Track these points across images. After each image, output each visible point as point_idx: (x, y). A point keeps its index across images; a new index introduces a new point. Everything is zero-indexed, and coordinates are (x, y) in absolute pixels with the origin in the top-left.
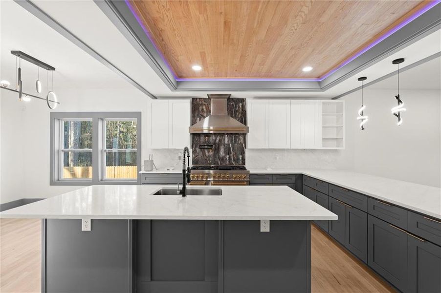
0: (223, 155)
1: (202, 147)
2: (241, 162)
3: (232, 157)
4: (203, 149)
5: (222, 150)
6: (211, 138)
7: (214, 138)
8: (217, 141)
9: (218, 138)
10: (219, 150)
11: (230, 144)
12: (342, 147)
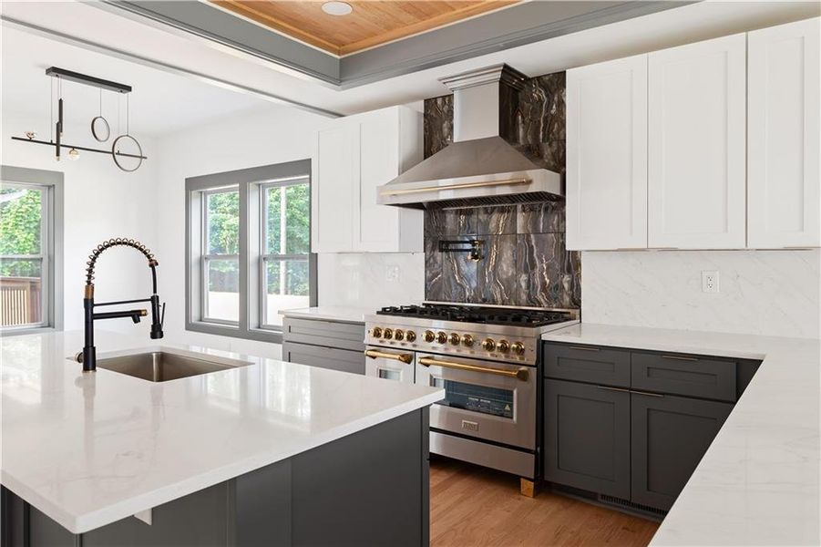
0: (511, 272)
1: (451, 247)
2: (567, 299)
3: (538, 281)
4: (451, 254)
5: (508, 255)
6: (474, 218)
7: (483, 217)
8: (492, 225)
9: (495, 217)
10: (499, 257)
11: (532, 236)
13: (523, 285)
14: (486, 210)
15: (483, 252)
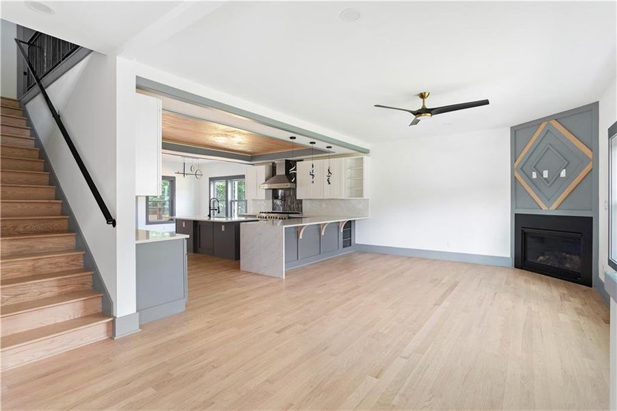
12: (362, 197)
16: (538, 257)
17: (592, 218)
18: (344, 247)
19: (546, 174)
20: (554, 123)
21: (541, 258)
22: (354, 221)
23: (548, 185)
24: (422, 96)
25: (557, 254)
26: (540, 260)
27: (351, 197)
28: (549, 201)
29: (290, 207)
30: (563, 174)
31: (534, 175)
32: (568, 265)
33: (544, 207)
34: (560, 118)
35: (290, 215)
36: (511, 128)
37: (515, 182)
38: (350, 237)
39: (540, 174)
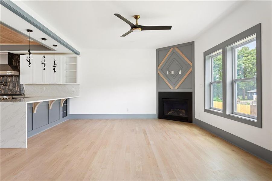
0: (12, 88)
3: (17, 90)
5: (11, 85)
6: (4, 78)
7: (6, 78)
8: (8, 80)
9: (8, 78)
10: (9, 85)
11: (16, 82)
12: (76, 83)
13: (14, 90)
14: (7, 77)
15: (6, 84)
16: (168, 112)
17: (192, 92)
18: (63, 117)
19: (173, 72)
20: (176, 49)
21: (170, 112)
22: (69, 99)
23: (174, 78)
24: (136, 17)
25: (176, 110)
26: (170, 114)
27: (66, 83)
28: (174, 85)
29: (11, 91)
30: (180, 73)
31: (168, 73)
32: (181, 115)
33: (172, 88)
34: (179, 46)
35: (14, 96)
36: (156, 49)
37: (158, 76)
38: (67, 110)
39: (170, 72)
